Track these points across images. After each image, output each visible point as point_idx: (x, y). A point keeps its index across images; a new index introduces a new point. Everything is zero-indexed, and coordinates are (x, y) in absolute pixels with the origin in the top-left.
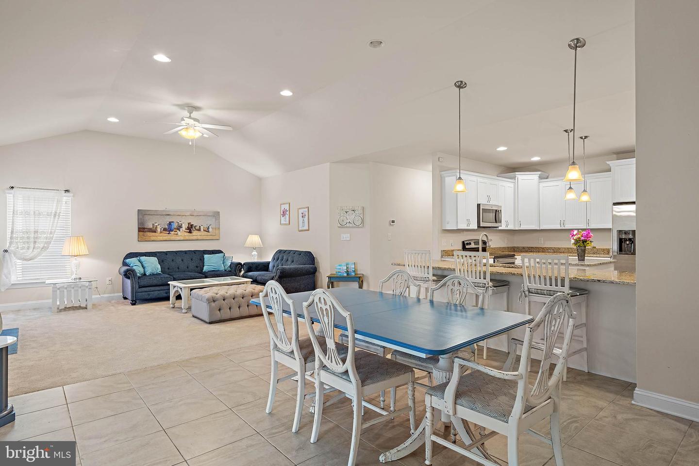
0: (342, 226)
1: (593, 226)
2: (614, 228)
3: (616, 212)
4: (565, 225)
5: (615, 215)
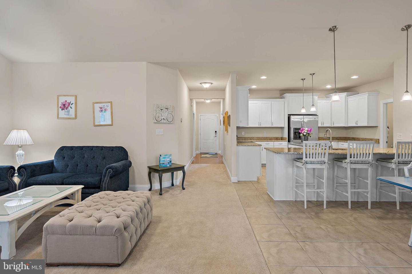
0: (158, 122)
1: (274, 126)
2: (292, 127)
3: (293, 119)
4: (261, 125)
5: (292, 120)
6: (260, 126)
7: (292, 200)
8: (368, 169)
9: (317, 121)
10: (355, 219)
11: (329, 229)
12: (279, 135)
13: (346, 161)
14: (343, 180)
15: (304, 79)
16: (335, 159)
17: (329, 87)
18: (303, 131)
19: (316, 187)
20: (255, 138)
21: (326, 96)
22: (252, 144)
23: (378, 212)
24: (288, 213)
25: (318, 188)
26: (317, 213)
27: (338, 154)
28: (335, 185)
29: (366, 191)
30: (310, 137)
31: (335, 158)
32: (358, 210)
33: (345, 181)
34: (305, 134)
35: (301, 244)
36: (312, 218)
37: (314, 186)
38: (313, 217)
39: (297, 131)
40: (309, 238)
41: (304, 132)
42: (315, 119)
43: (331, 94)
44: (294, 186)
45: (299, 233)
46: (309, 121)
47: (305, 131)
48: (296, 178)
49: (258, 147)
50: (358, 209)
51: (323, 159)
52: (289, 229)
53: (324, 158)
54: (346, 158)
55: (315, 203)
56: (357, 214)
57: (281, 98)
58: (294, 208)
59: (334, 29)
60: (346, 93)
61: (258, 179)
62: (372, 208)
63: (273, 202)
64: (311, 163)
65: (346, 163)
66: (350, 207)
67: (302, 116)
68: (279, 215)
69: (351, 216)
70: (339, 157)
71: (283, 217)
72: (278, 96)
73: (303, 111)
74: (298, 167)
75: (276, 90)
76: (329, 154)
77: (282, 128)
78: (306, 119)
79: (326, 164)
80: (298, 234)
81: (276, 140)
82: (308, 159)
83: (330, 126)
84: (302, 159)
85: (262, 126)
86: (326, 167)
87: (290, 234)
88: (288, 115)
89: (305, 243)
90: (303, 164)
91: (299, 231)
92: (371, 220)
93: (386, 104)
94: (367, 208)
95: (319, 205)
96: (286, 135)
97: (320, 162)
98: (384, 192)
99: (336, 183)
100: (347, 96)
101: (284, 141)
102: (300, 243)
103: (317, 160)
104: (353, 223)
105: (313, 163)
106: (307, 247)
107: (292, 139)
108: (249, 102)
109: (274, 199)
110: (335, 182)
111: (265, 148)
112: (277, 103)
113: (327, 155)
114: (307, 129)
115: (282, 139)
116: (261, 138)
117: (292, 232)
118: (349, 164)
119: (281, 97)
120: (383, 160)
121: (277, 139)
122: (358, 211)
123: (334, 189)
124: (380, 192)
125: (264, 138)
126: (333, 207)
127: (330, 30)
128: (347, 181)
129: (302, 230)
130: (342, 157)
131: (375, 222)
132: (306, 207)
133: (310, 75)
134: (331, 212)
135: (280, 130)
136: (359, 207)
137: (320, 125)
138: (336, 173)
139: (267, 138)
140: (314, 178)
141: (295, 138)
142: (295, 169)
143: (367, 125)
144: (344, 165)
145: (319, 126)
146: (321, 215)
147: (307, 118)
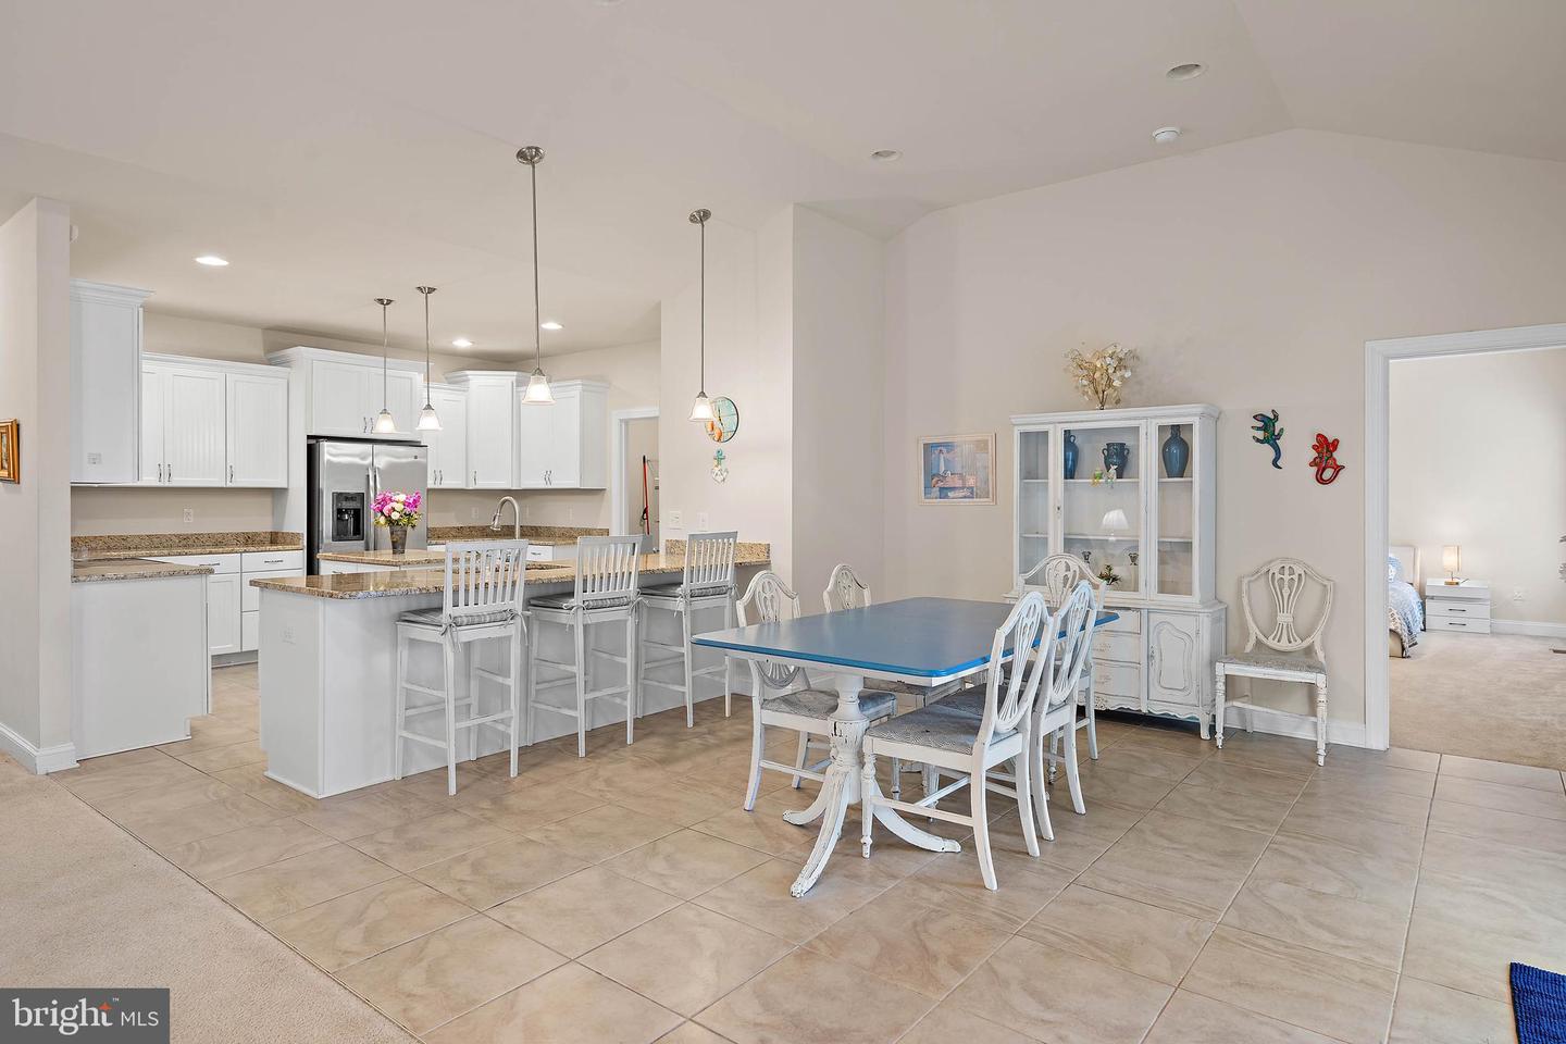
1: (241, 481)
2: (328, 488)
3: (331, 455)
4: (173, 478)
5: (328, 461)
6: (167, 484)
7: (388, 777)
8: (626, 621)
9: (424, 468)
10: (608, 782)
11: (555, 837)
12: (263, 525)
13: (573, 602)
14: (562, 667)
15: (389, 302)
16: (533, 602)
17: (462, 344)
18: (389, 507)
19: (474, 709)
20: (137, 541)
21: (451, 375)
22: (148, 570)
23: (654, 746)
24: (399, 831)
25: (483, 712)
26: (496, 800)
27: (550, 583)
28: (533, 687)
29: (623, 689)
30: (413, 527)
31: (533, 598)
32: (605, 755)
33: (569, 668)
34: (395, 516)
35: (497, 914)
36: (490, 820)
37: (469, 705)
38: (489, 814)
39: (346, 505)
40: (511, 886)
41: (394, 510)
42: (416, 457)
43: (468, 372)
44: (400, 720)
45: (471, 882)
46: (392, 468)
47: (394, 505)
48: (409, 686)
49: (194, 583)
50: (605, 751)
51: (508, 604)
52: (431, 883)
53: (512, 599)
54: (571, 594)
55: (473, 766)
56: (607, 768)
57: (270, 362)
58: (412, 805)
59: (533, 157)
60: (515, 373)
61: (194, 731)
62: (636, 739)
63: (313, 805)
64: (473, 622)
65: (570, 609)
66: (582, 753)
67: (368, 447)
68: (368, 849)
69: (595, 776)
70: (551, 591)
71: (386, 849)
72: (259, 351)
73: (385, 428)
74: (413, 643)
75: (250, 324)
76: (527, 583)
77: (277, 494)
78: (384, 457)
79: (518, 620)
80: (470, 889)
81: (246, 544)
82: (461, 610)
83: (464, 487)
84: (440, 609)
85: (178, 481)
86: (517, 629)
87: (444, 897)
88: (309, 437)
89: (508, 907)
90: (442, 629)
91: (469, 878)
92: (647, 774)
93: (627, 422)
94: (624, 743)
95: (492, 772)
96: (297, 522)
97: (499, 617)
98: (656, 684)
99: (537, 683)
100: (517, 386)
101: (290, 547)
102: (490, 913)
103: (492, 610)
104: (609, 795)
105: (476, 620)
106: (519, 916)
107: (327, 538)
108: (146, 366)
109: (313, 794)
110: (533, 678)
111: (253, 583)
112: (254, 384)
113: (520, 588)
114: (402, 497)
115: (276, 539)
116: (169, 538)
117: (446, 889)
118: (580, 612)
119: (270, 360)
120: (654, 592)
121: (250, 541)
122: (605, 760)
123: (530, 704)
124: (645, 687)
125: (187, 538)
126: (535, 765)
127: (521, 155)
128: (574, 669)
129: (477, 867)
130: (559, 590)
131: (657, 775)
132: (453, 790)
133: (419, 292)
134: (538, 783)
135: (267, 500)
136: (603, 746)
137: (431, 484)
138: (534, 649)
139: (198, 537)
140: (468, 676)
141: (339, 535)
142: (404, 653)
143: (578, 487)
144: (563, 617)
145: (429, 487)
146: (513, 800)
147: (388, 455)
